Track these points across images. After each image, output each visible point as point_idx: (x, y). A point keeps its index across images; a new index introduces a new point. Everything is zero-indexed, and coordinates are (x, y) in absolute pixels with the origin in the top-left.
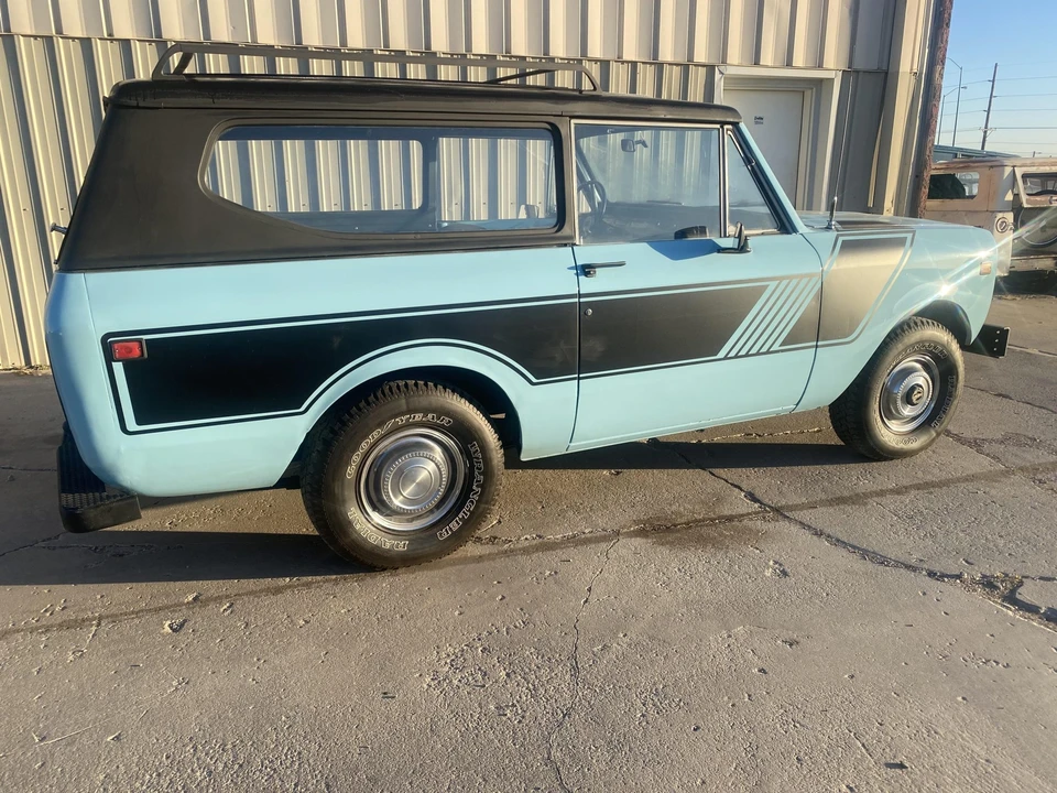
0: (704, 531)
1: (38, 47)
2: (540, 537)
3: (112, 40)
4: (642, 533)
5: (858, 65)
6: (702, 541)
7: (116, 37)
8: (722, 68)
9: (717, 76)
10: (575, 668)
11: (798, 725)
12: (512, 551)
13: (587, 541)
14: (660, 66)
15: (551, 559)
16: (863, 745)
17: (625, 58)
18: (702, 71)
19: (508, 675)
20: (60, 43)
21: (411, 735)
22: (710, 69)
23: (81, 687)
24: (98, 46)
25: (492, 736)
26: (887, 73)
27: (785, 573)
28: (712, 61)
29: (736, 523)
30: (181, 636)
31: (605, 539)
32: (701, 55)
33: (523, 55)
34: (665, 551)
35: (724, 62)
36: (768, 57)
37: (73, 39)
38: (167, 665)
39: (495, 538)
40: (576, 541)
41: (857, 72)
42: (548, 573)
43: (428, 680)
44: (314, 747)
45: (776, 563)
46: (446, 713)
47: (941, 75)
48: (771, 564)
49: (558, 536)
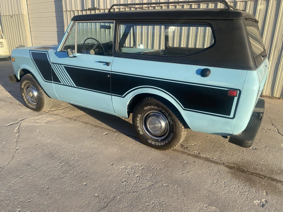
0: (255, 178)
2: (199, 153)
4: (232, 168)
6: (249, 180)
10: (153, 185)
15: (192, 160)
19: (138, 176)
23: (83, 136)
25: (114, 184)
27: (263, 206)
29: (274, 183)
31: (217, 163)
34: (229, 176)
38: (96, 139)
39: (187, 148)
42: (185, 162)
45: (266, 201)
48: (263, 200)
49: (204, 156)
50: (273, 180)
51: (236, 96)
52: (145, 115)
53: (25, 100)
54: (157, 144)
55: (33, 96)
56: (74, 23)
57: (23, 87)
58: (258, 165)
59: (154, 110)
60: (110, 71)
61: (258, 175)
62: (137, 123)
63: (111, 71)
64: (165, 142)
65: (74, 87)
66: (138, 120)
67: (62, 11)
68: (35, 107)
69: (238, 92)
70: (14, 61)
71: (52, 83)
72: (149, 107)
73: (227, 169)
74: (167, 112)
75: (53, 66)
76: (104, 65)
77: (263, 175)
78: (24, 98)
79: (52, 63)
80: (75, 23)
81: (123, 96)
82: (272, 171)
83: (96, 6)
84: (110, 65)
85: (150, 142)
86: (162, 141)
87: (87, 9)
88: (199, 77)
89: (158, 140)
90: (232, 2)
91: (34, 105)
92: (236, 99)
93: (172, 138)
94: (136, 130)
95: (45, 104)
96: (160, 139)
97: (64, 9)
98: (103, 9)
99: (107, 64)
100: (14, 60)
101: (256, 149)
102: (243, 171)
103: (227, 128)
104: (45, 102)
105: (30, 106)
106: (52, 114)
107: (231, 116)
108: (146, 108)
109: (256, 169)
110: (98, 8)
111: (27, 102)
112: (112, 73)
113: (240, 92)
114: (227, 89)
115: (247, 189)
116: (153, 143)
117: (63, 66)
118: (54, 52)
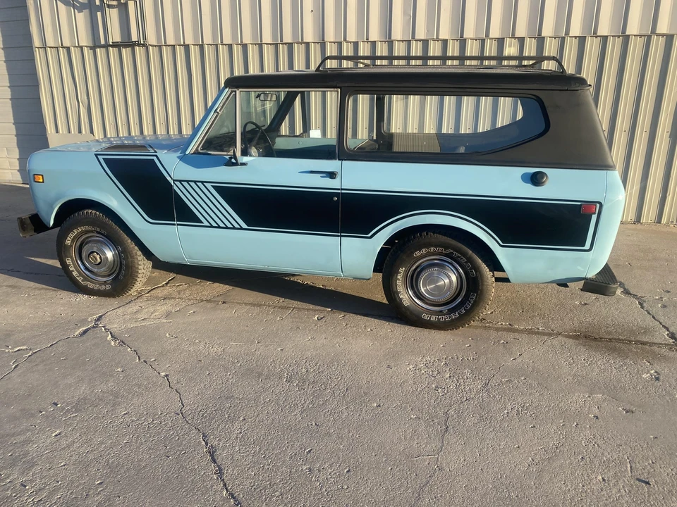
0: (618, 345)
2: (510, 325)
4: (576, 337)
6: (614, 350)
10: (486, 385)
11: (596, 445)
12: (489, 327)
13: (538, 333)
15: (510, 337)
16: (631, 467)
19: (450, 377)
21: (391, 383)
23: (278, 329)
25: (426, 396)
27: (657, 379)
29: (647, 347)
30: (320, 322)
31: (550, 335)
34: (583, 349)
38: (310, 330)
39: (484, 319)
40: (530, 332)
42: (502, 341)
43: (411, 367)
44: (349, 375)
45: (656, 372)
46: (411, 381)
48: (652, 372)
49: (522, 327)
50: (644, 343)
51: (595, 213)
52: (414, 267)
53: (75, 273)
54: (442, 318)
55: (103, 261)
56: (232, 92)
57: (68, 242)
58: (607, 328)
59: (434, 255)
60: (339, 189)
61: (618, 340)
62: (396, 285)
63: (342, 189)
64: (458, 313)
65: (241, 229)
66: (399, 279)
67: (30, 47)
68: (108, 287)
69: (598, 205)
70: (43, 182)
71: (174, 225)
72: (424, 251)
73: (571, 341)
74: (464, 254)
75: (177, 188)
76: (321, 177)
77: (625, 340)
78: (71, 269)
79: (174, 180)
80: (235, 92)
81: (369, 235)
82: (633, 332)
83: (134, 38)
84: (338, 177)
85: (426, 318)
86: (452, 311)
87: (111, 44)
88: (529, 186)
89: (441, 311)
90: (457, 40)
91: (103, 283)
92: (594, 218)
93: (475, 301)
94: (395, 299)
95: (139, 276)
96: (445, 309)
97: (37, 42)
98: (155, 46)
99: (332, 175)
100: (41, 181)
101: (586, 304)
102: (595, 339)
103: (579, 268)
104: (139, 271)
105: (91, 285)
106: (157, 298)
107: (587, 246)
108: (417, 254)
109: (610, 333)
110: (142, 42)
111: (80, 279)
112: (343, 191)
113: (601, 205)
114: (579, 203)
115: (619, 362)
116: (433, 318)
117: (208, 185)
118: (178, 157)
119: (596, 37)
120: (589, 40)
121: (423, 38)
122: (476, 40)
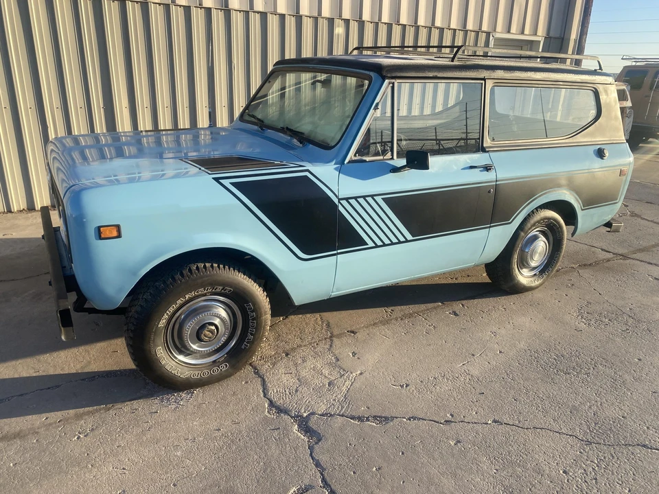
1: (160, 9)
3: (201, 8)
5: (552, 34)
7: (204, 6)
8: (494, 34)
9: (491, 38)
14: (466, 32)
17: (451, 27)
18: (484, 34)
20: (173, 8)
22: (488, 34)
24: (194, 11)
26: (563, 39)
28: (489, 31)
32: (485, 28)
33: (405, 23)
35: (495, 31)
36: (514, 29)
37: (180, 6)
41: (551, 38)
47: (585, 40)
53: (169, 367)
56: (390, 83)
60: (493, 182)
63: (497, 181)
65: (407, 241)
70: (118, 237)
71: (334, 255)
74: (558, 222)
75: (343, 208)
76: (481, 171)
78: (163, 362)
79: (340, 199)
80: (393, 84)
81: (511, 221)
86: (541, 271)
93: (558, 259)
99: (487, 168)
100: (114, 235)
111: (177, 372)
117: (379, 199)
118: (336, 169)
119: (399, 25)
120: (394, 26)
121: (261, 10)
122: (310, 17)
